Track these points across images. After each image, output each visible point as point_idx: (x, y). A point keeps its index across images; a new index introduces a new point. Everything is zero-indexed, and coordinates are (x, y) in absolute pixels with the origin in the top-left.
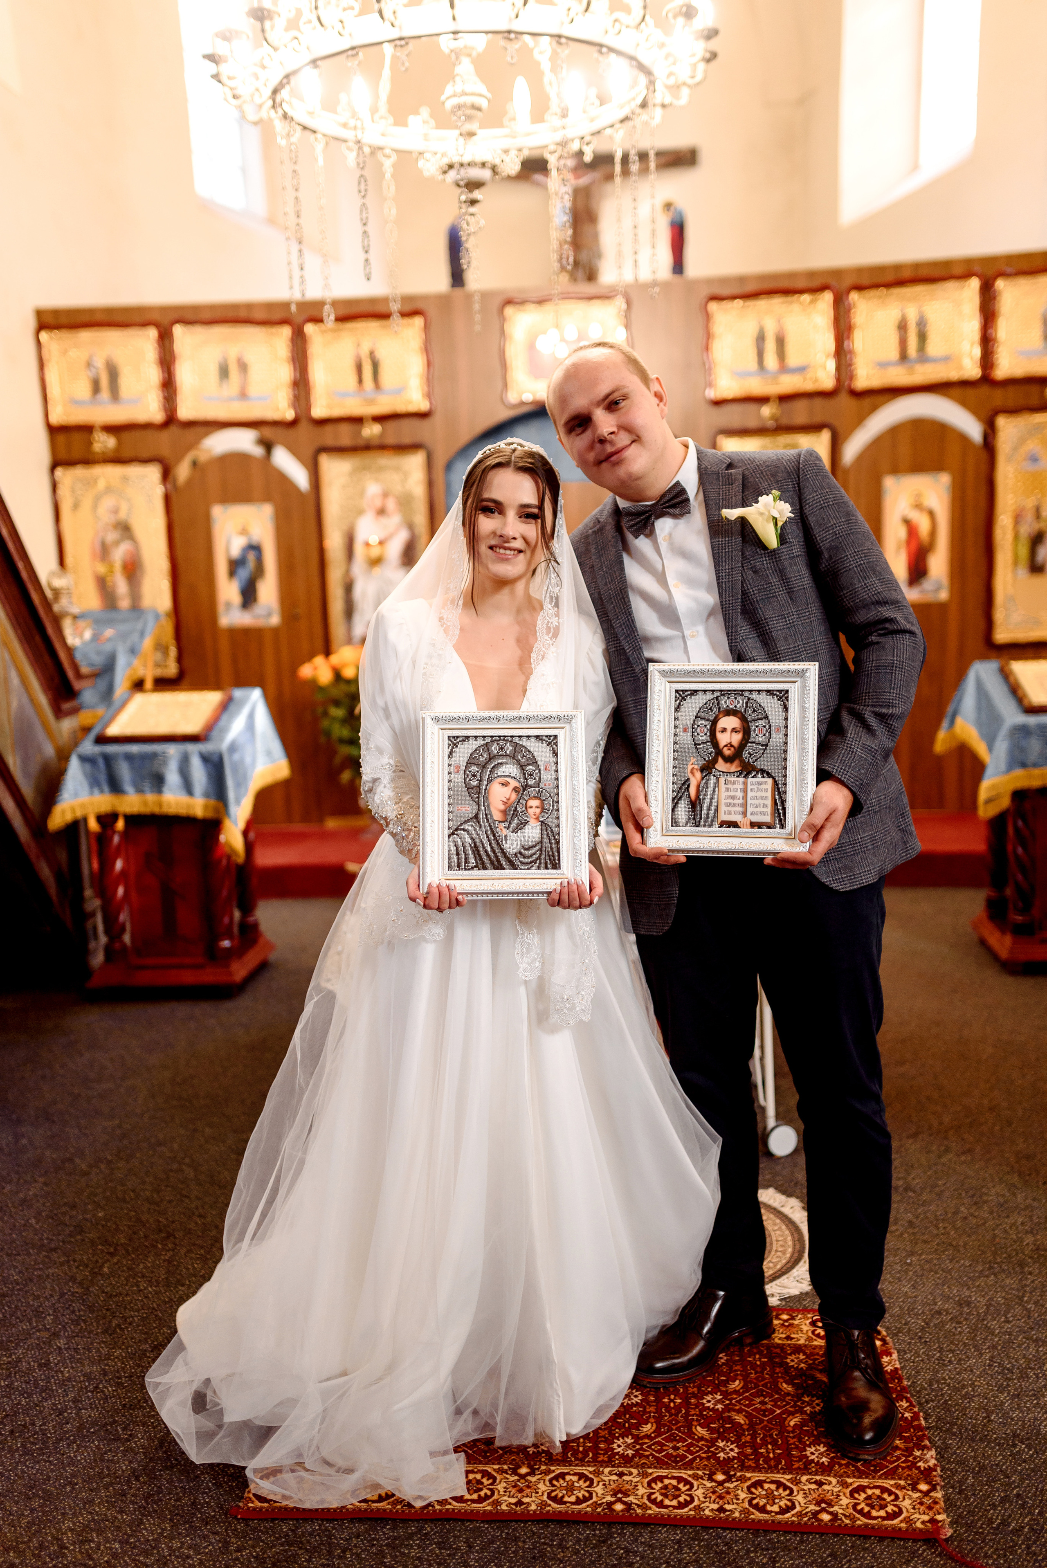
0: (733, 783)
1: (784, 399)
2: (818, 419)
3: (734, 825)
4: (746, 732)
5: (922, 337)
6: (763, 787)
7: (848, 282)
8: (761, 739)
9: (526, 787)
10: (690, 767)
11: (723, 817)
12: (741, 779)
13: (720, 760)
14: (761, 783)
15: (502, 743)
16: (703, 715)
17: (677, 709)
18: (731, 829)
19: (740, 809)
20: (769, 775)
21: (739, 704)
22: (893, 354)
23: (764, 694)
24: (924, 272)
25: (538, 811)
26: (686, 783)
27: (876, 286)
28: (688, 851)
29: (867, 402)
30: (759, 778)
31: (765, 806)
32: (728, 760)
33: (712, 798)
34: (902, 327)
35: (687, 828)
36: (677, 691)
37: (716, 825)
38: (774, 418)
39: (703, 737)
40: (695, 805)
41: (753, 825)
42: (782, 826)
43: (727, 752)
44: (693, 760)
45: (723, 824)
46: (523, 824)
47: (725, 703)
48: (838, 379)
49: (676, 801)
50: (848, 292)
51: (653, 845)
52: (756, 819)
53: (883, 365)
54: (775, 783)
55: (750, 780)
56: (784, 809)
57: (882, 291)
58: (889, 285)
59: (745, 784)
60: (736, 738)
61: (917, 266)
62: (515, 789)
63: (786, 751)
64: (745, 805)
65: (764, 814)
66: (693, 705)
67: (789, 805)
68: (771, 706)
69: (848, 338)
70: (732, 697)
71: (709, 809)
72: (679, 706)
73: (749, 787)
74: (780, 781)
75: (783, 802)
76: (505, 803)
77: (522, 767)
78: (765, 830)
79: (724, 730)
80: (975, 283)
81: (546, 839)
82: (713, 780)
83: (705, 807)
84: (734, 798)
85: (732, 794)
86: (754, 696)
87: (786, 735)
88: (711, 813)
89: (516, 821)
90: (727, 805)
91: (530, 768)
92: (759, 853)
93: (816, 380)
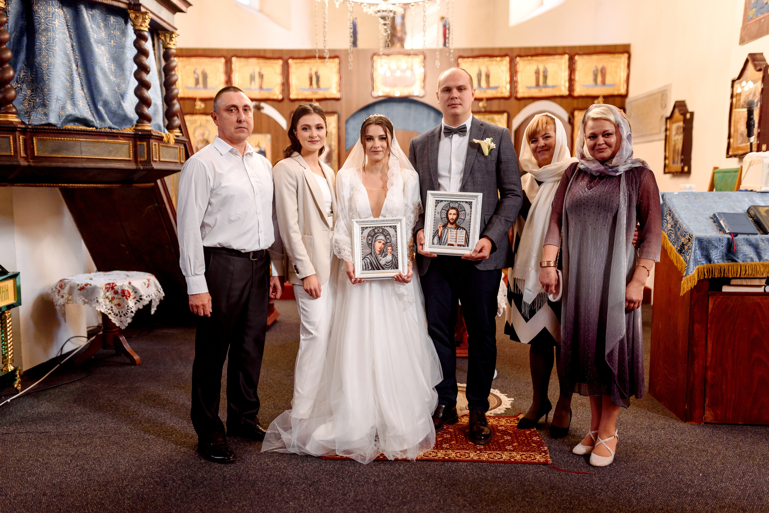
0: (453, 231)
1: (489, 99)
2: (502, 109)
3: (452, 245)
4: (458, 215)
5: (545, 77)
6: (462, 233)
7: (515, 54)
8: (463, 217)
9: (387, 243)
10: (439, 226)
11: (449, 242)
12: (455, 230)
13: (449, 224)
14: (462, 232)
15: (378, 229)
16: (444, 209)
17: (436, 206)
18: (451, 246)
19: (455, 240)
20: (465, 229)
21: (456, 205)
22: (534, 84)
23: (464, 203)
24: (546, 51)
25: (391, 250)
26: (438, 231)
27: (527, 56)
28: (437, 253)
29: (522, 102)
30: (461, 230)
31: (463, 239)
32: (452, 224)
33: (446, 236)
34: (537, 73)
35: (437, 246)
36: (436, 200)
37: (447, 245)
38: (484, 107)
39: (444, 216)
40: (440, 238)
41: (458, 245)
42: (468, 246)
43: (451, 221)
44: (440, 223)
45: (449, 245)
46: (386, 255)
47: (451, 205)
48: (511, 93)
49: (434, 237)
50: (516, 58)
51: (426, 251)
52: (459, 243)
53: (529, 88)
54: (466, 232)
55: (458, 231)
56: (469, 241)
57: (529, 58)
58: (532, 56)
59: (457, 232)
60: (455, 217)
61: (543, 48)
62: (383, 244)
63: (470, 222)
64: (456, 239)
65: (462, 242)
66: (441, 205)
67: (470, 239)
68: (467, 206)
69: (516, 76)
70: (454, 203)
71: (444, 240)
72: (436, 205)
73: (458, 233)
74: (468, 231)
75: (468, 238)
76: (380, 248)
77: (385, 236)
78: (462, 247)
79: (451, 214)
80: (567, 57)
81: (393, 260)
82: (446, 230)
83: (443, 239)
84: (453, 236)
85: (452, 235)
86: (461, 203)
87: (471, 216)
88: (445, 241)
89: (384, 254)
90: (450, 238)
91: (388, 236)
92: (460, 254)
93: (502, 93)
